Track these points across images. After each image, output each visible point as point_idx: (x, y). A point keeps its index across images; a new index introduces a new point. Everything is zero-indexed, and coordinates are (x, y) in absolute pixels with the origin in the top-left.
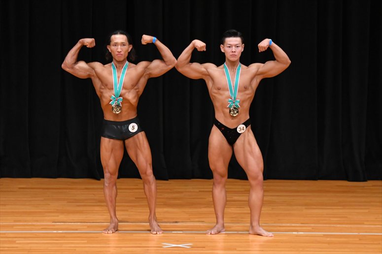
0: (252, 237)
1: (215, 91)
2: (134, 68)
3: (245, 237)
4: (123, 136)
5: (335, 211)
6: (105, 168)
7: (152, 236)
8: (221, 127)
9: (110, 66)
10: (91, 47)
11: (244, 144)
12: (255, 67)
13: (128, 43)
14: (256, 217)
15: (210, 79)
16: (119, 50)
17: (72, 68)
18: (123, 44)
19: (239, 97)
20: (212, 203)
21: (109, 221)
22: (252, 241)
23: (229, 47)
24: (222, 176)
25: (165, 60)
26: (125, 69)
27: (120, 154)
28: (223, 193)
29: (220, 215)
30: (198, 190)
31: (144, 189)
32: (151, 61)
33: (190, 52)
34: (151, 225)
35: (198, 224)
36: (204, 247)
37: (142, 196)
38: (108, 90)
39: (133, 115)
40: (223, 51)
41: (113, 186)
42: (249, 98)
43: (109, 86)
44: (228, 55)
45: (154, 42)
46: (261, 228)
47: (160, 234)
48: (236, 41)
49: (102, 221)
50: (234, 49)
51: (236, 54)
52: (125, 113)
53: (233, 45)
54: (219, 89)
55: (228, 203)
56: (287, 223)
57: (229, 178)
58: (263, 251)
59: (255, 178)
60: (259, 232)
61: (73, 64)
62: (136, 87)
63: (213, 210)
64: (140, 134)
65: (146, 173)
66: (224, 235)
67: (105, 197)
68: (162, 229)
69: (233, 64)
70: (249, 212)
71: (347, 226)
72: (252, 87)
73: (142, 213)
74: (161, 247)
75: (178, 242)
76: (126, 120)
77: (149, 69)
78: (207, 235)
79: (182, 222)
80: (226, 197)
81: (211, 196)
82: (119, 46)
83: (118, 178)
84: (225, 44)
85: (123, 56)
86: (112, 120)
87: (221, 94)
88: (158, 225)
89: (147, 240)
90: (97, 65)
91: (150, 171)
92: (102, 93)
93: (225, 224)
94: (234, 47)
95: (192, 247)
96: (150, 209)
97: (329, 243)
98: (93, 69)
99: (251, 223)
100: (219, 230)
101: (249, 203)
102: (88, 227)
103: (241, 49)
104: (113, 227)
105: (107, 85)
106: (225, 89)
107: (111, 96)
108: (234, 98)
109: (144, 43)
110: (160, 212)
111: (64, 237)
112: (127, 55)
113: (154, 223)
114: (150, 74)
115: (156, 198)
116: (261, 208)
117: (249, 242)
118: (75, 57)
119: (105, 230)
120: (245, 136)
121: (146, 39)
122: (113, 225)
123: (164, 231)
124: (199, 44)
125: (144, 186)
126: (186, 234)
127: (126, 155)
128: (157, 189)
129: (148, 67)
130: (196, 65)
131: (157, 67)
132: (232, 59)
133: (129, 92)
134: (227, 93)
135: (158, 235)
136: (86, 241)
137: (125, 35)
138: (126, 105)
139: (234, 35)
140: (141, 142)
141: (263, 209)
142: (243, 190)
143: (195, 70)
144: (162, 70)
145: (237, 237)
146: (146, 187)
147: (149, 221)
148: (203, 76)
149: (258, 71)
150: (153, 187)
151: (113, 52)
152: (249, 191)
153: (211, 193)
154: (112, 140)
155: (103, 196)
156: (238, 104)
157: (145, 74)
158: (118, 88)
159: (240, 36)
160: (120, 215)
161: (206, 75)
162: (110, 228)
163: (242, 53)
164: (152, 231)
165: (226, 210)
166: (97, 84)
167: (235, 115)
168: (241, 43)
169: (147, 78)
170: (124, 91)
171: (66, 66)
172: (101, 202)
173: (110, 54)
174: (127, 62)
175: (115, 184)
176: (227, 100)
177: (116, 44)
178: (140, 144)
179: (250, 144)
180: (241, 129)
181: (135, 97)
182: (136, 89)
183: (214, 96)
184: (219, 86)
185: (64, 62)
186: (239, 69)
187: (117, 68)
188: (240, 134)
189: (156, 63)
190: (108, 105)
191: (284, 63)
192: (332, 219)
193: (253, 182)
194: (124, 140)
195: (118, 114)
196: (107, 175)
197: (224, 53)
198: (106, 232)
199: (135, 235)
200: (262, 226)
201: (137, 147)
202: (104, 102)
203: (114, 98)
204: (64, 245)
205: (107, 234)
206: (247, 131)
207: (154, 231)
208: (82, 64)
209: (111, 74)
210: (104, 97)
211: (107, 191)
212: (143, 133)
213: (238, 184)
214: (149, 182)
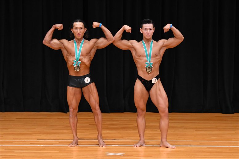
0: (162, 149)
1: (137, 57)
2: (87, 43)
3: (158, 149)
4: (81, 85)
5: (214, 132)
6: (70, 106)
7: (99, 148)
8: (141, 79)
9: (73, 42)
10: (60, 29)
11: (156, 91)
12: (162, 42)
13: (84, 27)
14: (164, 136)
15: (134, 50)
16: (79, 32)
17: (49, 43)
18: (81, 28)
19: (152, 61)
20: (137, 127)
21: (73, 139)
22: (162, 151)
23: (145, 30)
24: (143, 111)
25: (107, 38)
26: (82, 43)
27: (79, 97)
28: (144, 121)
29: (142, 135)
30: (128, 119)
31: (94, 118)
32: (98, 38)
33: (122, 32)
34: (99, 141)
35: (128, 141)
36: (132, 155)
37: (93, 123)
38: (72, 57)
39: (87, 73)
40: (141, 32)
41: (75, 117)
42: (158, 61)
43: (72, 54)
44: (145, 35)
45: (100, 26)
46: (167, 143)
47: (104, 147)
48: (150, 26)
49: (68, 139)
50: (148, 31)
51: (150, 34)
52: (82, 71)
53: (148, 28)
54: (140, 56)
55: (146, 127)
56: (184, 140)
57: (147, 111)
58: (169, 157)
59: (163, 112)
60: (166, 145)
61: (50, 41)
62: (89, 55)
63: (137, 131)
64: (91, 84)
65: (95, 109)
66: (145, 148)
67: (70, 123)
68: (106, 144)
69: (148, 40)
70: (160, 133)
71: (222, 141)
72: (160, 55)
73: (93, 134)
74: (105, 155)
75: (115, 152)
76: (83, 75)
77: (97, 43)
78: (134, 147)
79: (118, 139)
80: (146, 124)
81: (136, 123)
82: (79, 30)
83: (78, 112)
84: (143, 28)
85: (81, 36)
86: (74, 75)
87: (141, 59)
88: (103, 141)
89: (96, 151)
90: (65, 41)
91: (98, 107)
92: (68, 58)
93: (145, 141)
94: (148, 30)
95: (125, 155)
96: (98, 131)
97: (210, 152)
98: (62, 43)
99: (162, 140)
100: (141, 144)
101: (160, 128)
102: (60, 142)
103: (153, 31)
104: (75, 142)
105: (71, 54)
106: (144, 56)
107: (73, 60)
108: (149, 61)
109: (94, 27)
110: (105, 133)
111: (44, 149)
112: (83, 35)
113: (101, 140)
114: (98, 47)
115: (102, 124)
116: (168, 130)
117: (160, 152)
118: (51, 36)
119: (70, 144)
120: (156, 85)
121: (96, 24)
122: (75, 141)
123: (107, 145)
124: (127, 28)
125: (94, 117)
126: (121, 146)
127: (83, 97)
128: (102, 119)
129: (97, 42)
130: (125, 41)
131: (102, 42)
132: (147, 37)
133: (85, 58)
134: (145, 59)
135: (103, 148)
136: (58, 152)
137: (82, 22)
138: (83, 66)
139: (149, 22)
140: (92, 89)
141: (168, 131)
142: (156, 119)
143: (124, 44)
144: (105, 44)
145: (153, 149)
146: (96, 117)
147: (98, 139)
148: (130, 48)
149: (163, 44)
150: (100, 117)
151: (75, 33)
152: (160, 120)
153: (136, 121)
154: (74, 88)
155: (69, 123)
156: (152, 65)
157: (94, 47)
158: (78, 55)
159: (152, 23)
160: (79, 135)
161: (131, 47)
162: (73, 143)
163: (154, 33)
164: (99, 145)
165: (146, 132)
166: (65, 53)
167: (149, 72)
168: (153, 27)
169: (96, 49)
170: (82, 57)
171: (45, 41)
172: (67, 127)
173: (73, 34)
174: (83, 39)
175: (76, 116)
176: (145, 63)
177: (76, 28)
178: (91, 90)
179: (160, 90)
180: (154, 80)
181: (88, 61)
182: (89, 56)
183: (137, 61)
184: (140, 54)
185: (44, 40)
186: (152, 43)
187: (77, 42)
188: (154, 84)
189: (102, 40)
190: (72, 66)
191: (180, 39)
192: (212, 137)
193: (162, 114)
194: (81, 88)
195: (78, 72)
196: (71, 110)
197: (142, 34)
198: (71, 146)
199: (88, 147)
200: (168, 142)
201: (90, 92)
202: (69, 64)
203: (76, 62)
204: (44, 154)
205: (71, 147)
206: (158, 82)
207: (101, 145)
208: (55, 41)
209: (73, 46)
210: (69, 61)
211: (71, 120)
212: (93, 83)
213: (153, 115)
214: (98, 114)
